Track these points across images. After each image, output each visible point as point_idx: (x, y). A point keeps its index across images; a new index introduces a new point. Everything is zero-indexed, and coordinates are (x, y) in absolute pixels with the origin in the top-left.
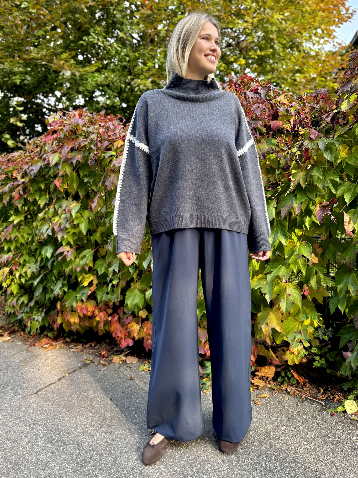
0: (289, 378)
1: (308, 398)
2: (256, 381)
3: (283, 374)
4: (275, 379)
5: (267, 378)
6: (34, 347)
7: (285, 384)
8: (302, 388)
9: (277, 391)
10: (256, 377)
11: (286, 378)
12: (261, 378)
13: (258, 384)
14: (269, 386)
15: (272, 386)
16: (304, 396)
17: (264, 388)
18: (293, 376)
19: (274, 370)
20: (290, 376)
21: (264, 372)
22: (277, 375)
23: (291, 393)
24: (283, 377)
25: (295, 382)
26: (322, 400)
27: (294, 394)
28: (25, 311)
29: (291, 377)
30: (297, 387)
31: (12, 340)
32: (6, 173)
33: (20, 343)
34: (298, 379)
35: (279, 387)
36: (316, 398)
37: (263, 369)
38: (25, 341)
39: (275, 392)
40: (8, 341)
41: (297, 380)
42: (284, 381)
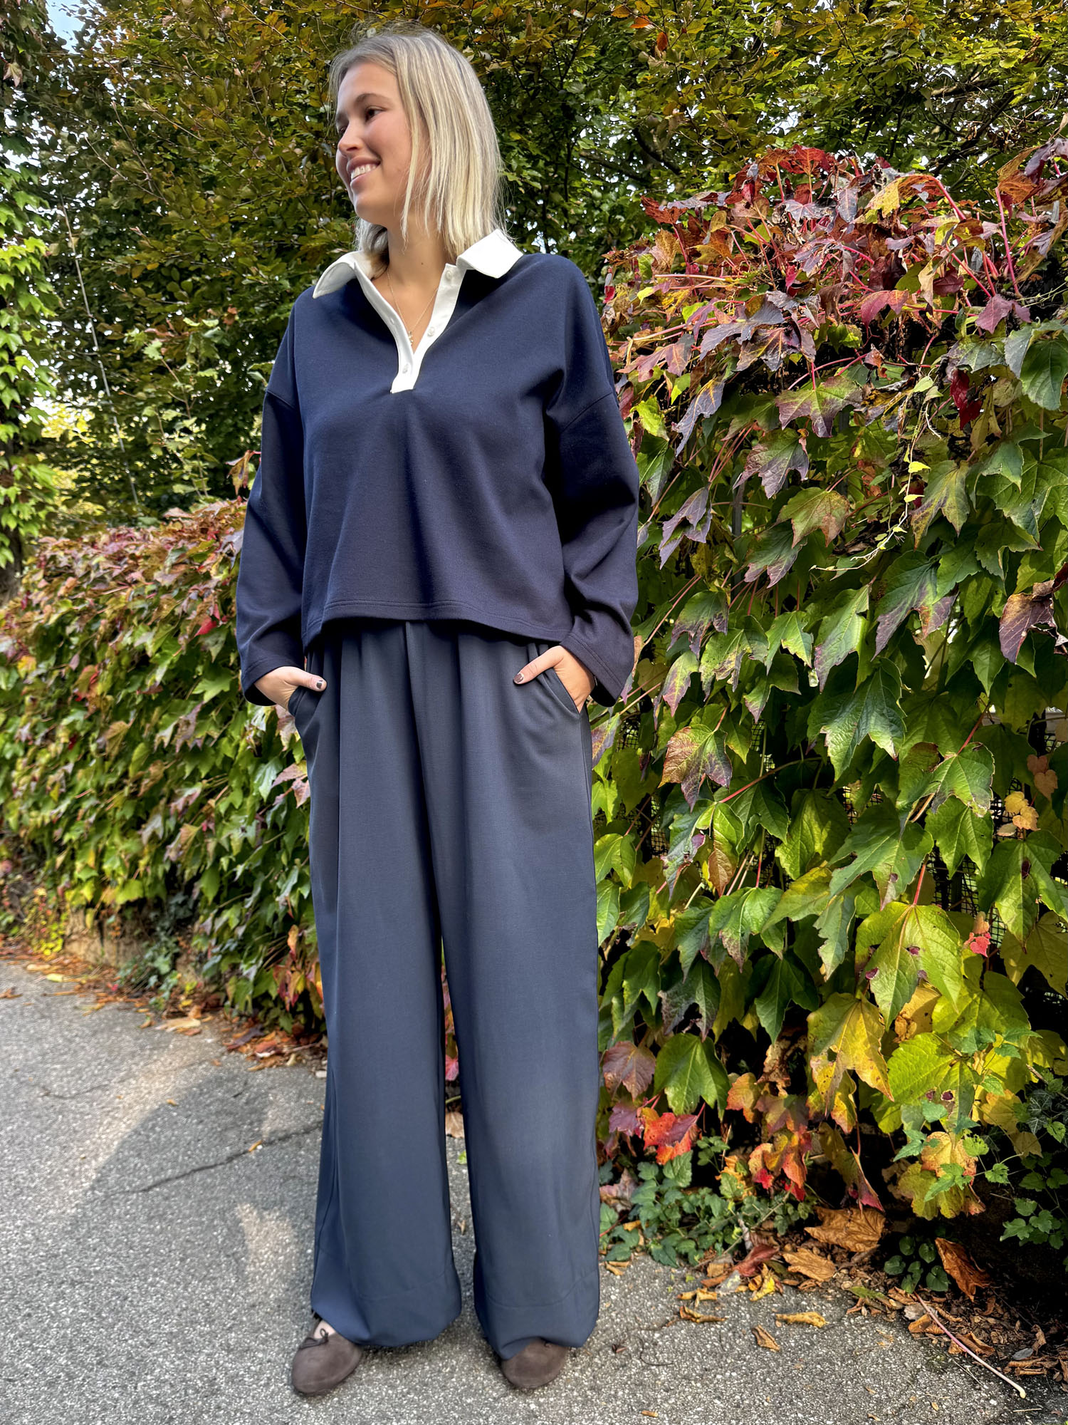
0: (926, 1268)
1: (971, 1359)
2: (803, 1260)
3: (906, 1249)
4: (875, 1262)
5: (851, 1254)
7: (908, 1288)
8: (967, 1315)
9: (864, 1311)
10: (810, 1244)
11: (916, 1267)
12: (828, 1250)
13: (804, 1271)
14: (847, 1285)
15: (855, 1289)
16: (957, 1347)
17: (821, 1290)
18: (938, 1261)
19: (880, 1227)
20: (928, 1260)
21: (838, 1230)
22: (887, 1248)
23: (911, 1327)
24: (908, 1260)
25: (944, 1287)
26: (1024, 1380)
27: (924, 1334)
29: (932, 1264)
30: (947, 1306)
31: (197, 1031)
34: (956, 1274)
35: (880, 1294)
36: (1002, 1364)
37: (839, 1219)
39: (855, 1309)
41: (950, 1277)
42: (905, 1273)
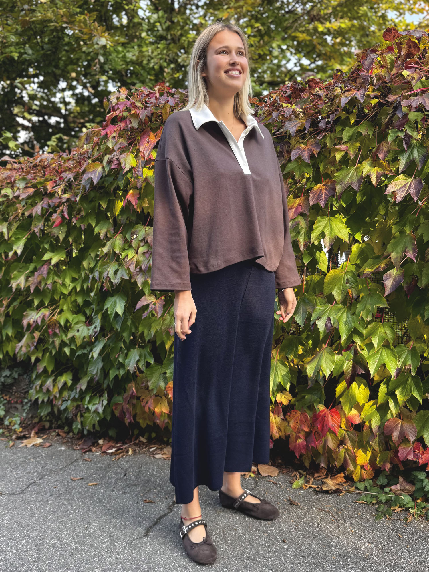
6: (91, 453)
28: (71, 398)
31: (48, 444)
32: (34, 186)
33: (63, 448)
38: (70, 443)
40: (41, 445)
